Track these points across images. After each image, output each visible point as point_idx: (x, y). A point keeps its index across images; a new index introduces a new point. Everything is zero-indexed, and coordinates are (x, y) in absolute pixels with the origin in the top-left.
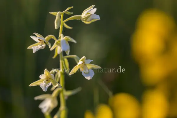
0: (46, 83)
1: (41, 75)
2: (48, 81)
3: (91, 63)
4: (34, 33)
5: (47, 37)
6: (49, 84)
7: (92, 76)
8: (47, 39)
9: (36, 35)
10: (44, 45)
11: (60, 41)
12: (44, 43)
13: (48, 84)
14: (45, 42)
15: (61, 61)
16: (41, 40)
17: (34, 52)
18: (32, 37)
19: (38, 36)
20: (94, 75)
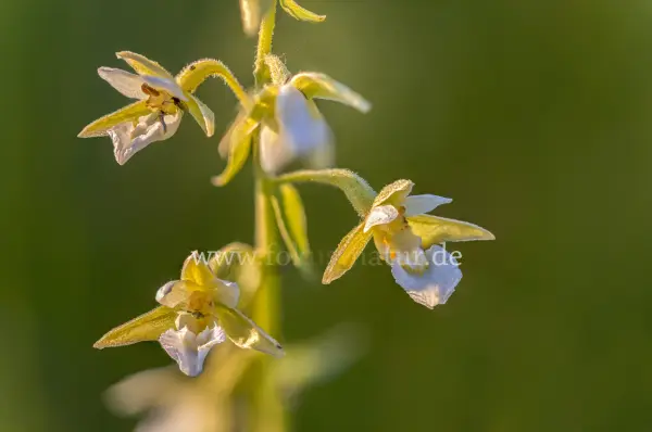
0: (190, 329)
1: (164, 288)
2: (199, 315)
3: (439, 211)
4: (119, 55)
5: (185, 72)
6: (209, 337)
7: (450, 290)
8: (188, 81)
9: (130, 62)
10: (172, 120)
11: (269, 100)
12: (171, 106)
13: (202, 335)
14: (176, 101)
15: (261, 201)
16: (158, 88)
17: (121, 157)
18: (104, 73)
19: (143, 71)
20: (458, 281)
